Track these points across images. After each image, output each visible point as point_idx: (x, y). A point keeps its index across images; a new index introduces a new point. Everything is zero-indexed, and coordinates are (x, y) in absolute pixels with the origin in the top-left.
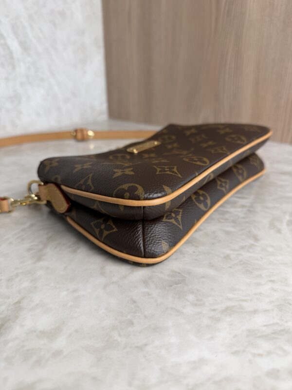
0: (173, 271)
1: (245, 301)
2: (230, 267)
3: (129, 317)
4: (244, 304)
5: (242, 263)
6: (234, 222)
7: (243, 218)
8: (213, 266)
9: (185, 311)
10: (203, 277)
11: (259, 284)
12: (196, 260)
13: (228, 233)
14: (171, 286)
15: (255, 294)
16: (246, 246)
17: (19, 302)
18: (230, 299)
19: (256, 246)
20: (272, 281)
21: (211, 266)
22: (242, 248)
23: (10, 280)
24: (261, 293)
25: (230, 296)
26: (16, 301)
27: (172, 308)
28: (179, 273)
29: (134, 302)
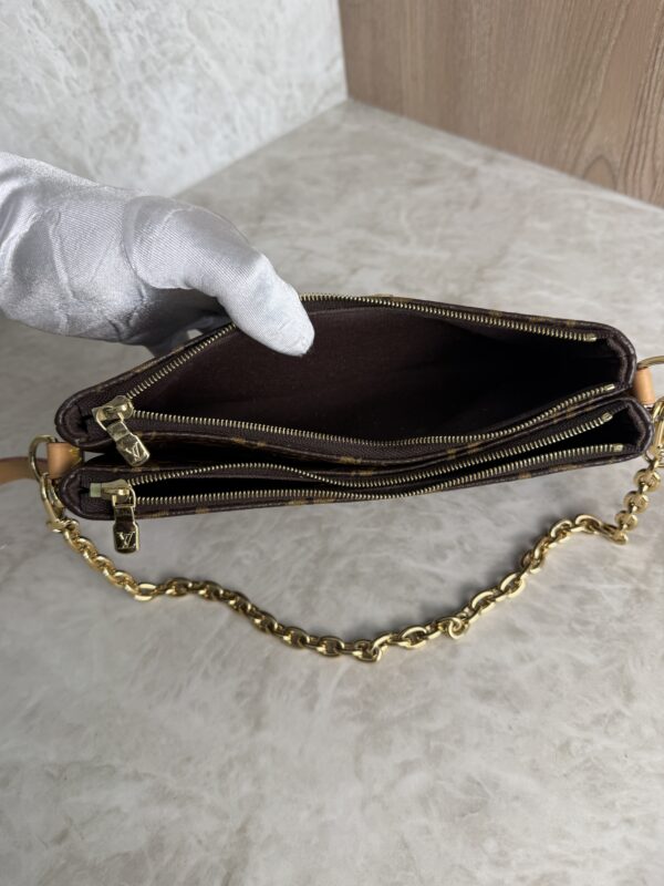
0: (470, 779)
1: (573, 863)
2: (565, 775)
3: (398, 879)
4: (571, 870)
5: (588, 765)
6: (598, 634)
7: (620, 620)
8: (537, 770)
9: (479, 874)
10: (517, 798)
11: (605, 827)
12: (511, 750)
13: (580, 670)
14: (463, 815)
15: (594, 851)
16: (605, 715)
17: (242, 830)
18: (551, 857)
19: (623, 715)
20: (629, 821)
21: (535, 770)
22: (597, 721)
23: (222, 775)
24: (603, 850)
25: (553, 849)
26: (238, 825)
27: (461, 867)
28: (478, 784)
29: (406, 846)
